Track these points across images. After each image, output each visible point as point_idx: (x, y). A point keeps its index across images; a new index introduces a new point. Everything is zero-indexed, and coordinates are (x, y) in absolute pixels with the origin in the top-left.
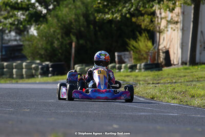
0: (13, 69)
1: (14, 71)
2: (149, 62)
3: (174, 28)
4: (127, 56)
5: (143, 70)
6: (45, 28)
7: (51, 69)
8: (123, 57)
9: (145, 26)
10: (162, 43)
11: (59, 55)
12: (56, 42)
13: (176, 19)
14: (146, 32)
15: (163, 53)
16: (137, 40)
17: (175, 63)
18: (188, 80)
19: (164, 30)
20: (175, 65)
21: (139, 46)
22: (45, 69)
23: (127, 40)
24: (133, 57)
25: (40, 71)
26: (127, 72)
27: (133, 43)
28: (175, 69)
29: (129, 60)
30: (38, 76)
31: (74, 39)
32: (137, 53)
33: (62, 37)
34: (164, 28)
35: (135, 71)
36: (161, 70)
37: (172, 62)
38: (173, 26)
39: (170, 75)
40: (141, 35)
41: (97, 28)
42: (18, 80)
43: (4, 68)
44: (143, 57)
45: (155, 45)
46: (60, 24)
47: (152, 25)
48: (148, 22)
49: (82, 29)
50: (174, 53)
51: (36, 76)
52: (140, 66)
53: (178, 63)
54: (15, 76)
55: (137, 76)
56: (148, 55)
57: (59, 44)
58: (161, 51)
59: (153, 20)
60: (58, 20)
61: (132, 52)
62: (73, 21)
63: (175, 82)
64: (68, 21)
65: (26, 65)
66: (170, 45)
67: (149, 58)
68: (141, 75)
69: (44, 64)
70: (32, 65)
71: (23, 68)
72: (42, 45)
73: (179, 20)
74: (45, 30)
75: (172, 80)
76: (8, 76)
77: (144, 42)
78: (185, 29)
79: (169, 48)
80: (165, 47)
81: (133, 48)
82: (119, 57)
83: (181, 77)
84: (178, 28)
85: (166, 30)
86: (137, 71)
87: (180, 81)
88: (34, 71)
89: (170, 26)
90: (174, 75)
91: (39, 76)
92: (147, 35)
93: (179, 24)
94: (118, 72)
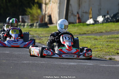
3: (54, 2)
4: (27, 18)
5: (38, 27)
8: (24, 18)
9: (38, 1)
15: (48, 16)
24: (30, 19)
27: (29, 10)
29: (28, 20)
35: (33, 28)
36: (48, 27)
40: (34, 6)
44: (35, 19)
50: (54, 17)
52: (36, 25)
55: (36, 31)
58: (46, 16)
61: (29, 16)
66: (52, 12)
67: (39, 19)
77: (36, 9)
78: (61, 3)
79: (51, 14)
80: (48, 13)
81: (29, 13)
82: (22, 18)
92: (37, 5)
94: (23, 28)
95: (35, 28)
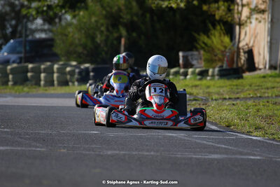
0: (41, 73)
1: (43, 75)
2: (225, 66)
3: (260, 19)
4: (196, 57)
5: (217, 77)
6: (84, 17)
7: (92, 74)
8: (190, 58)
9: (221, 17)
10: (244, 39)
11: (103, 53)
12: (99, 36)
13: (263, 7)
14: (221, 25)
15: (245, 52)
16: (209, 34)
17: (261, 66)
18: (277, 93)
19: (246, 22)
20: (260, 69)
21: (213, 42)
22: (84, 74)
23: (196, 35)
24: (203, 58)
25: (76, 76)
26: (195, 80)
27: (204, 38)
28: (260, 77)
29: (198, 62)
30: (73, 83)
31: (123, 32)
32: (209, 52)
33: (108, 30)
34: (245, 19)
35: (206, 79)
36: (242, 77)
37: (257, 65)
38: (259, 16)
39: (253, 85)
40: (214, 28)
41: (155, 18)
42: (47, 88)
43: (27, 72)
44: (217, 58)
45: (234, 42)
46: (104, 12)
47: (229, 15)
48: (224, 11)
49: (135, 19)
50: (260, 54)
51: (70, 84)
52: (213, 72)
53: (265, 68)
54: (42, 83)
55: (208, 87)
56: (224, 56)
57: (104, 38)
58: (242, 51)
59: (232, 7)
60: (102, 6)
61: (202, 52)
62: (123, 8)
63: (260, 97)
64: (116, 8)
65: (58, 69)
66: (254, 42)
67: (226, 59)
68: (214, 86)
69: (82, 67)
70: (66, 68)
71: (53, 73)
72: (79, 40)
73: (267, 9)
74: (85, 20)
75: (256, 94)
76: (33, 82)
77: (220, 36)
78: (274, 20)
79: (253, 46)
80: (247, 44)
81: (203, 45)
82: (185, 58)
83: (268, 89)
84: (264, 19)
85: (248, 21)
86: (209, 78)
87: (266, 95)
88: (68, 77)
89: (255, 16)
90: (259, 86)
91: (76, 83)
92: (223, 28)
93: (267, 13)
94: (183, 79)
95: (210, 80)
